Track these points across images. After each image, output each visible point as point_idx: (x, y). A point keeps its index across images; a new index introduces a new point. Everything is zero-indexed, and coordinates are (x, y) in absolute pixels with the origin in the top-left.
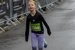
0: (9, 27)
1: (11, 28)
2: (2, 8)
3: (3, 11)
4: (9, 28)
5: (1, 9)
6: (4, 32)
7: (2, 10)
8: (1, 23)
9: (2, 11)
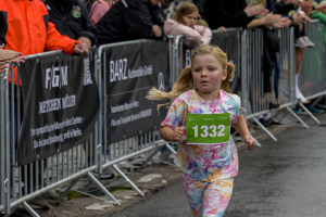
0: (164, 178)
1: (171, 183)
2: (136, 90)
3: (140, 104)
4: (164, 182)
5: (134, 96)
6: (139, 196)
7: (137, 100)
8: (130, 160)
9: (135, 104)
